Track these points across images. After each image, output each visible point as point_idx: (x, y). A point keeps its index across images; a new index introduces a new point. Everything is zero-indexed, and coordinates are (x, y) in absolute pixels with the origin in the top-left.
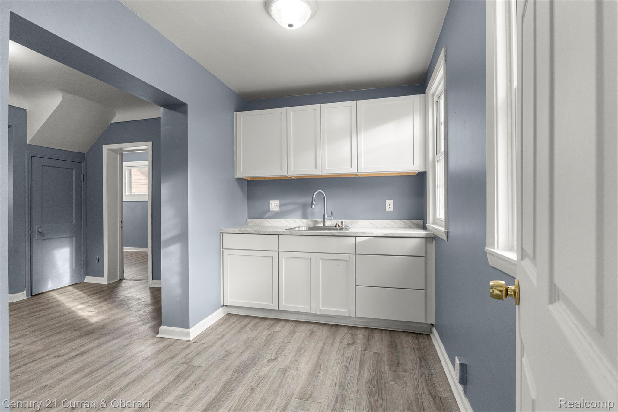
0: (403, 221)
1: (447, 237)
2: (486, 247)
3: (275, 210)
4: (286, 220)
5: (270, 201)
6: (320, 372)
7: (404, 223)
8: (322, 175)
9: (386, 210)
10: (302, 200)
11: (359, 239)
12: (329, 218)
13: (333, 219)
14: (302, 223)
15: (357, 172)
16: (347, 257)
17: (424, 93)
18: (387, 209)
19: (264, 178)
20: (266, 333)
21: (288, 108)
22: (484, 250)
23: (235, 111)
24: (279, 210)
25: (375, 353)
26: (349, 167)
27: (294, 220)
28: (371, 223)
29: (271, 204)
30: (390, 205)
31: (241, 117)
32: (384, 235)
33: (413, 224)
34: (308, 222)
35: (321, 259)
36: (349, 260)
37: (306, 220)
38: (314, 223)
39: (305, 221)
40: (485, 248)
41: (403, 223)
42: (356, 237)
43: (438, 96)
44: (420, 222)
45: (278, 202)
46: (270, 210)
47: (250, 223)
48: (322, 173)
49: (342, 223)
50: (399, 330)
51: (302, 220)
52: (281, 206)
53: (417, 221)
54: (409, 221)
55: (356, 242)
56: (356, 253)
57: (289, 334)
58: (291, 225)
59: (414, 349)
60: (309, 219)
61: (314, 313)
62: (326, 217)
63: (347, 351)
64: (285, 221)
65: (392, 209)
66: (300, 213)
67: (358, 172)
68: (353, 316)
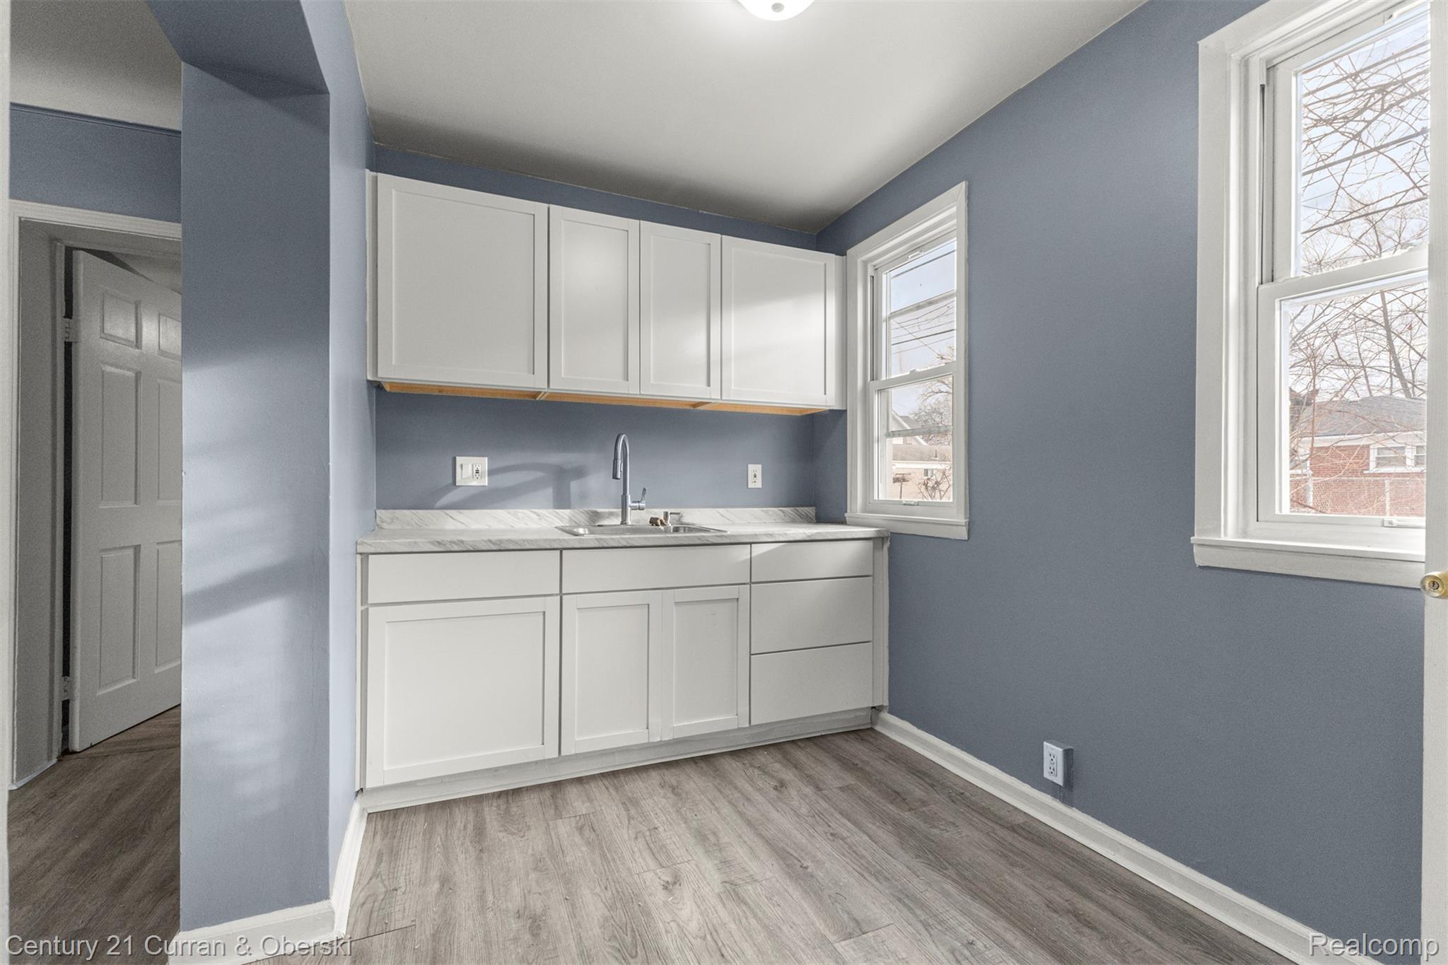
0: (781, 510)
1: (969, 531)
2: (1194, 535)
3: (474, 483)
4: (511, 511)
5: (458, 458)
6: (805, 865)
7: (784, 512)
8: (638, 396)
9: (749, 487)
10: (556, 458)
11: (758, 550)
12: (637, 504)
13: (648, 507)
14: (559, 519)
15: (719, 398)
16: (732, 592)
17: (846, 255)
18: (751, 485)
19: (441, 389)
20: (564, 828)
21: (552, 206)
22: (1190, 540)
23: (367, 168)
24: (487, 484)
25: (841, 789)
26: (704, 385)
27: (535, 513)
28: (721, 515)
29: (462, 466)
30: (755, 475)
31: (394, 192)
32: (808, 536)
33: (799, 516)
34: (574, 516)
35: (675, 603)
36: (738, 599)
37: (569, 511)
38: (590, 519)
39: (566, 513)
40: (1192, 538)
41: (782, 514)
42: (753, 545)
43: (874, 266)
44: (810, 511)
45: (483, 463)
46: (457, 484)
47: (389, 524)
48: (642, 392)
49: (666, 515)
50: (823, 734)
51: (558, 511)
52: (491, 473)
53: (806, 508)
54: (791, 508)
55: (753, 555)
56: (753, 581)
57: (627, 810)
58: (526, 524)
59: (886, 761)
60: (575, 508)
61: (659, 739)
62: (629, 503)
63: (795, 803)
64: (509, 513)
65: (759, 485)
66: (549, 492)
67: (723, 398)
68: (744, 726)
